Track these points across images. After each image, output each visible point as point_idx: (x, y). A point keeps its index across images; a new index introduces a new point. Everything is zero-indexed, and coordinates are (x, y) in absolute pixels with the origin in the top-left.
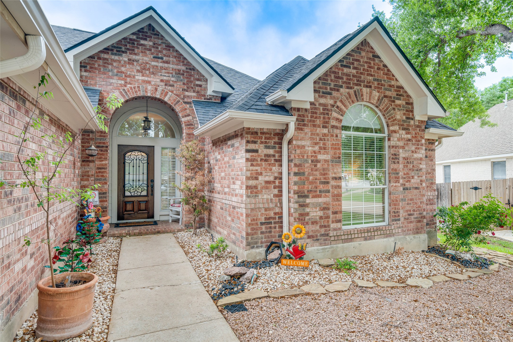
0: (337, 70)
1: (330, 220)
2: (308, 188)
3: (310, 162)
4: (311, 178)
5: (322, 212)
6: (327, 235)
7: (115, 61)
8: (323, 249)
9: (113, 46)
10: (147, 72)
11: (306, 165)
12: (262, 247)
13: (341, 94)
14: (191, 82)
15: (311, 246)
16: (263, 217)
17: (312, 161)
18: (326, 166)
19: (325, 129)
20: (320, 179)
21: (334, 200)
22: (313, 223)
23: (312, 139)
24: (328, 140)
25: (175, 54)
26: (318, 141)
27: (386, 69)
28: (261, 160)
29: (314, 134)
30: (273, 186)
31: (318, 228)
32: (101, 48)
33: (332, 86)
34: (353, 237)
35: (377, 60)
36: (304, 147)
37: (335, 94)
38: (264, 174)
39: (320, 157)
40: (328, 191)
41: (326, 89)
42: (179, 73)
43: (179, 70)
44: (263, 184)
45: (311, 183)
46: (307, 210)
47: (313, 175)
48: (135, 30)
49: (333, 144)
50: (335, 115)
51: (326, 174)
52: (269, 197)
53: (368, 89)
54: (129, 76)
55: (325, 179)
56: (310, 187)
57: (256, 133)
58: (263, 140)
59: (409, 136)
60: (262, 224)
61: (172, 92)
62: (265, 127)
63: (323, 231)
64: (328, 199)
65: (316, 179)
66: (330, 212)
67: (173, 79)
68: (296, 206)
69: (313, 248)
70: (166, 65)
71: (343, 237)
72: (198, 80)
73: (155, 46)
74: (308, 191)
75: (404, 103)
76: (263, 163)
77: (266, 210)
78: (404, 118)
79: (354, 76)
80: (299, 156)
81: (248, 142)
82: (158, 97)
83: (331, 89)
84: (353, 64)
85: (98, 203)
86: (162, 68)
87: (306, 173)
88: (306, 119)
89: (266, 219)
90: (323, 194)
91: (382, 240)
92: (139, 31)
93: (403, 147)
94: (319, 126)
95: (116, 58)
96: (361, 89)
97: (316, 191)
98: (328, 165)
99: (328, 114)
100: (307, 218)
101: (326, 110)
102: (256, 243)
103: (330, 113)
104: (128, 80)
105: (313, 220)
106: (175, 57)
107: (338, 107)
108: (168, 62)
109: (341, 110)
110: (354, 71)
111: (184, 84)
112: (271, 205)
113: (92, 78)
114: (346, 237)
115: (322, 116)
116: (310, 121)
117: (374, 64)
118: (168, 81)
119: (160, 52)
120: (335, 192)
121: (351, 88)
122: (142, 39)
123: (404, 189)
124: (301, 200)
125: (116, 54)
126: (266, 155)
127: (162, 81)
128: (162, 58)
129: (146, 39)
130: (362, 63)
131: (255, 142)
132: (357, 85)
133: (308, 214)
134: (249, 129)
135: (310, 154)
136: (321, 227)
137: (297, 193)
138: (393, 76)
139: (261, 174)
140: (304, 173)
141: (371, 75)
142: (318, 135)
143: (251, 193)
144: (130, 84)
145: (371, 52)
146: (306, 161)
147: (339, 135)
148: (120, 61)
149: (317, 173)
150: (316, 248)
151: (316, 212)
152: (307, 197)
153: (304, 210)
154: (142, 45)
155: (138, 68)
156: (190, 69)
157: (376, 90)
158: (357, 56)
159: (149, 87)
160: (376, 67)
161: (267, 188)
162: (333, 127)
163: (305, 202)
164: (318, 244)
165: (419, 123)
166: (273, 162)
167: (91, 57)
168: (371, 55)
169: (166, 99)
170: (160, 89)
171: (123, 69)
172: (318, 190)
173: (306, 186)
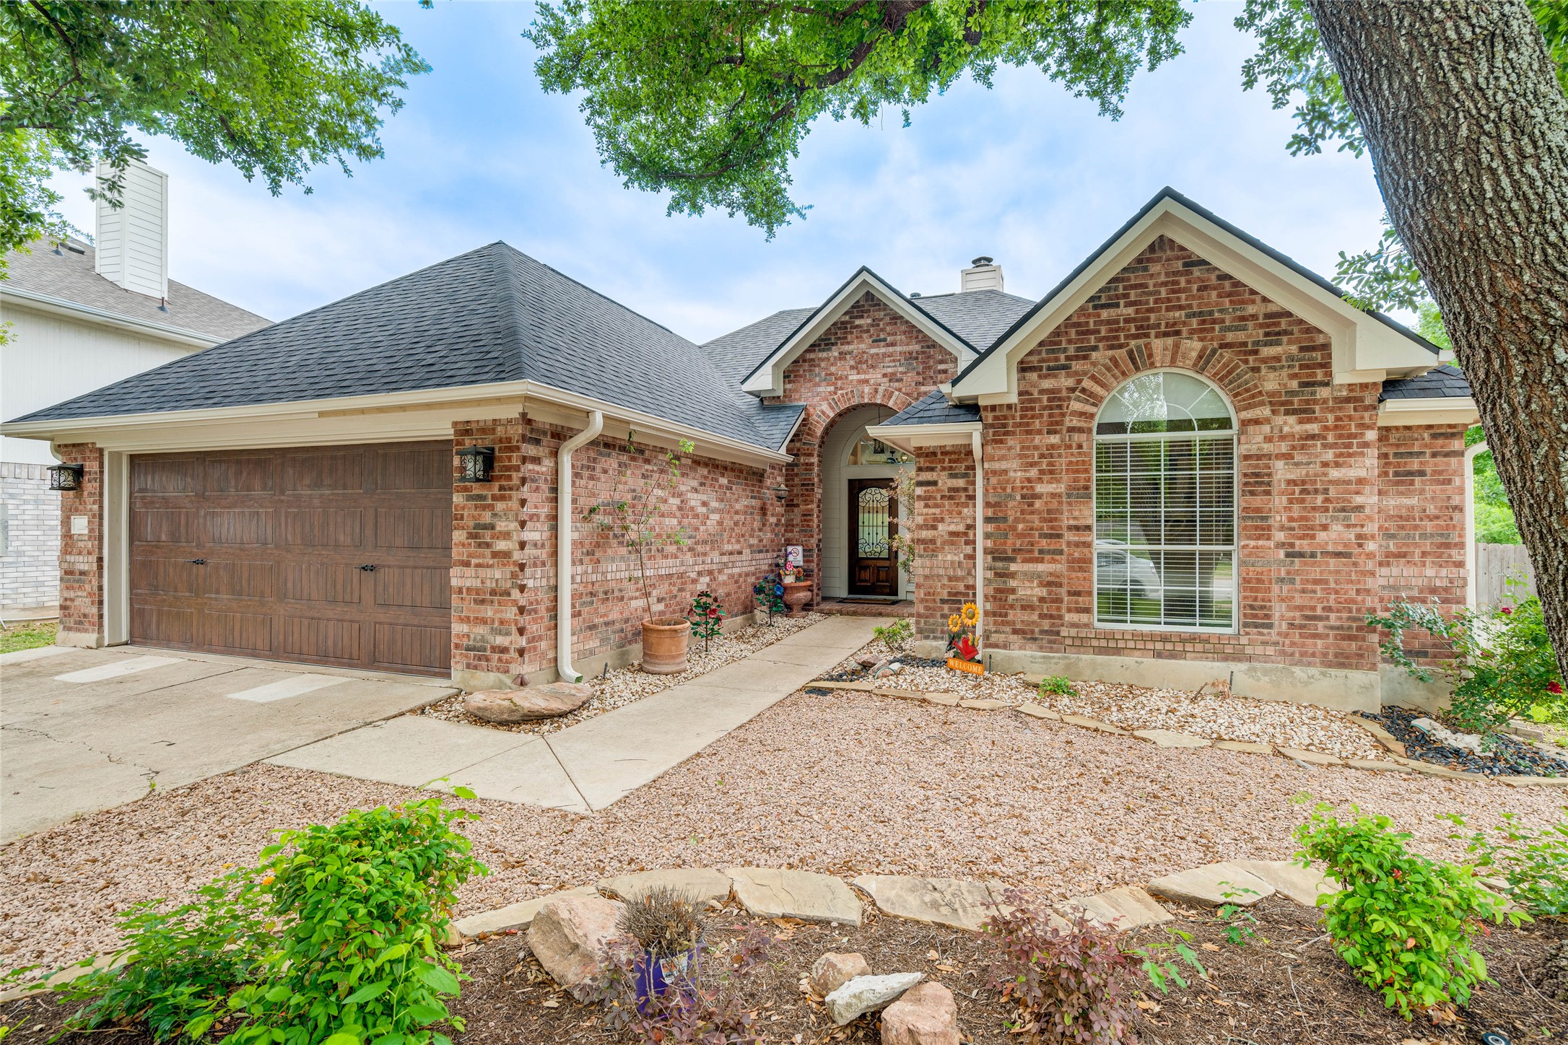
0: (1083, 320)
1: (1064, 606)
2: (1014, 544)
3: (1018, 498)
4: (1020, 526)
5: (1045, 590)
6: (1058, 633)
7: (822, 360)
8: (1044, 657)
9: (820, 339)
10: (864, 366)
11: (1011, 504)
12: (942, 638)
13: (1094, 364)
14: (930, 368)
15: (1020, 648)
16: (945, 592)
17: (1023, 497)
18: (1054, 505)
19: (1052, 437)
20: (1042, 528)
21: (1071, 569)
22: (1023, 608)
23: (1021, 456)
24: (1060, 456)
25: (904, 328)
26: (1036, 459)
27: (1227, 284)
28: (943, 497)
29: (1028, 448)
30: (963, 540)
31: (1035, 617)
32: (806, 346)
33: (1071, 352)
34: (1121, 644)
35: (1196, 272)
36: (1005, 472)
37: (1077, 366)
38: (948, 520)
39: (1040, 488)
40: (1061, 552)
41: (1057, 359)
42: (910, 357)
43: (910, 353)
44: (946, 537)
45: (1020, 536)
46: (1013, 583)
47: (1024, 521)
48: (847, 307)
49: (1071, 462)
50: (1076, 406)
51: (1056, 519)
52: (956, 558)
53: (1170, 341)
54: (841, 378)
55: (1052, 528)
56: (1018, 543)
57: (934, 454)
58: (946, 464)
59: (1314, 428)
60: (943, 601)
61: (900, 390)
62: (949, 442)
63: (1046, 624)
64: (1059, 566)
65: (1032, 529)
66: (1063, 591)
67: (901, 369)
68: (990, 574)
69: (1023, 652)
70: (891, 349)
71: (1095, 643)
72: (941, 362)
73: (875, 323)
74: (1014, 550)
75: (1294, 349)
76: (946, 503)
77: (950, 579)
78: (1294, 385)
79: (1127, 321)
80: (995, 488)
81: (920, 469)
82: (879, 402)
83: (1068, 358)
84: (1126, 296)
85: (801, 564)
86: (885, 355)
87: (1011, 519)
88: (1011, 422)
89: (950, 594)
90: (1047, 557)
91: (1209, 664)
92: (853, 307)
93: (1287, 457)
94: (1039, 432)
95: (824, 355)
96: (1147, 345)
97: (1031, 551)
98: (1060, 503)
99: (1060, 407)
100: (1011, 597)
101: (1056, 399)
102: (933, 631)
103: (1065, 404)
104: (839, 383)
105: (1024, 603)
106: (905, 332)
107: (1084, 390)
108: (893, 344)
109: (1091, 395)
110: (1130, 311)
111: (918, 373)
112: (959, 573)
113: (796, 391)
114: (1103, 643)
115: (1046, 413)
116: (1020, 425)
117: (1188, 282)
118: (893, 374)
119: (882, 330)
120: (1076, 555)
121: (1121, 346)
122: (857, 317)
123: (1288, 555)
124: (1000, 564)
125: (824, 350)
126: (950, 490)
127: (885, 375)
128: (885, 340)
129: (862, 317)
130: (1151, 288)
131: (932, 469)
132: (1136, 337)
133: (1013, 591)
134: (921, 448)
135: (1018, 484)
136: (1042, 616)
137: (992, 553)
138: (1253, 292)
139: (942, 520)
140: (1005, 519)
141: (1180, 308)
142: (1036, 448)
143: (925, 550)
144: (842, 389)
145: (1178, 258)
146: (1011, 497)
147: (1085, 445)
148: (828, 359)
149: (1035, 517)
150: (1029, 653)
151: (1032, 588)
152: (1013, 560)
153: (1005, 582)
154: (857, 326)
155: (852, 363)
156: (928, 347)
157: (1195, 337)
158: (1136, 277)
159: (867, 390)
160: (1195, 287)
161: (952, 543)
162: (1071, 430)
163: (1008, 569)
164: (1034, 647)
165: (1351, 391)
166: (963, 500)
167: (796, 362)
168: (1179, 265)
169: (890, 404)
170: (881, 389)
171: (833, 369)
172: (1036, 548)
173: (1010, 542)
